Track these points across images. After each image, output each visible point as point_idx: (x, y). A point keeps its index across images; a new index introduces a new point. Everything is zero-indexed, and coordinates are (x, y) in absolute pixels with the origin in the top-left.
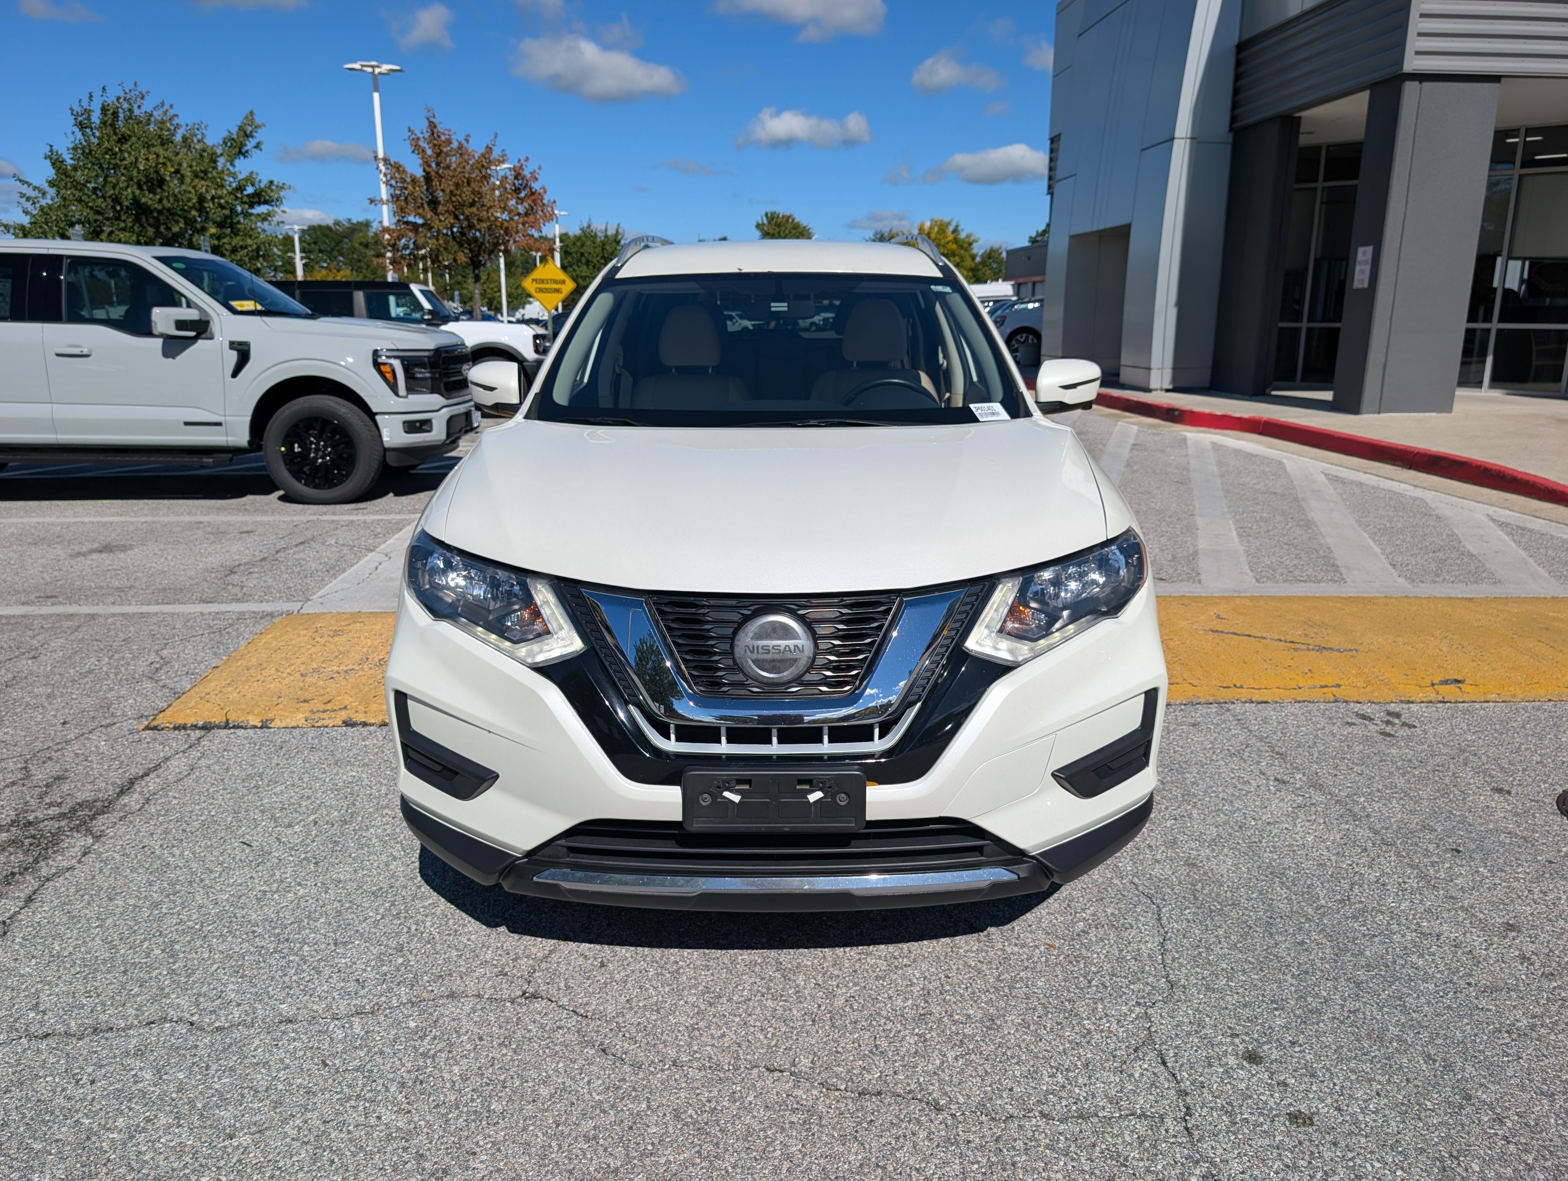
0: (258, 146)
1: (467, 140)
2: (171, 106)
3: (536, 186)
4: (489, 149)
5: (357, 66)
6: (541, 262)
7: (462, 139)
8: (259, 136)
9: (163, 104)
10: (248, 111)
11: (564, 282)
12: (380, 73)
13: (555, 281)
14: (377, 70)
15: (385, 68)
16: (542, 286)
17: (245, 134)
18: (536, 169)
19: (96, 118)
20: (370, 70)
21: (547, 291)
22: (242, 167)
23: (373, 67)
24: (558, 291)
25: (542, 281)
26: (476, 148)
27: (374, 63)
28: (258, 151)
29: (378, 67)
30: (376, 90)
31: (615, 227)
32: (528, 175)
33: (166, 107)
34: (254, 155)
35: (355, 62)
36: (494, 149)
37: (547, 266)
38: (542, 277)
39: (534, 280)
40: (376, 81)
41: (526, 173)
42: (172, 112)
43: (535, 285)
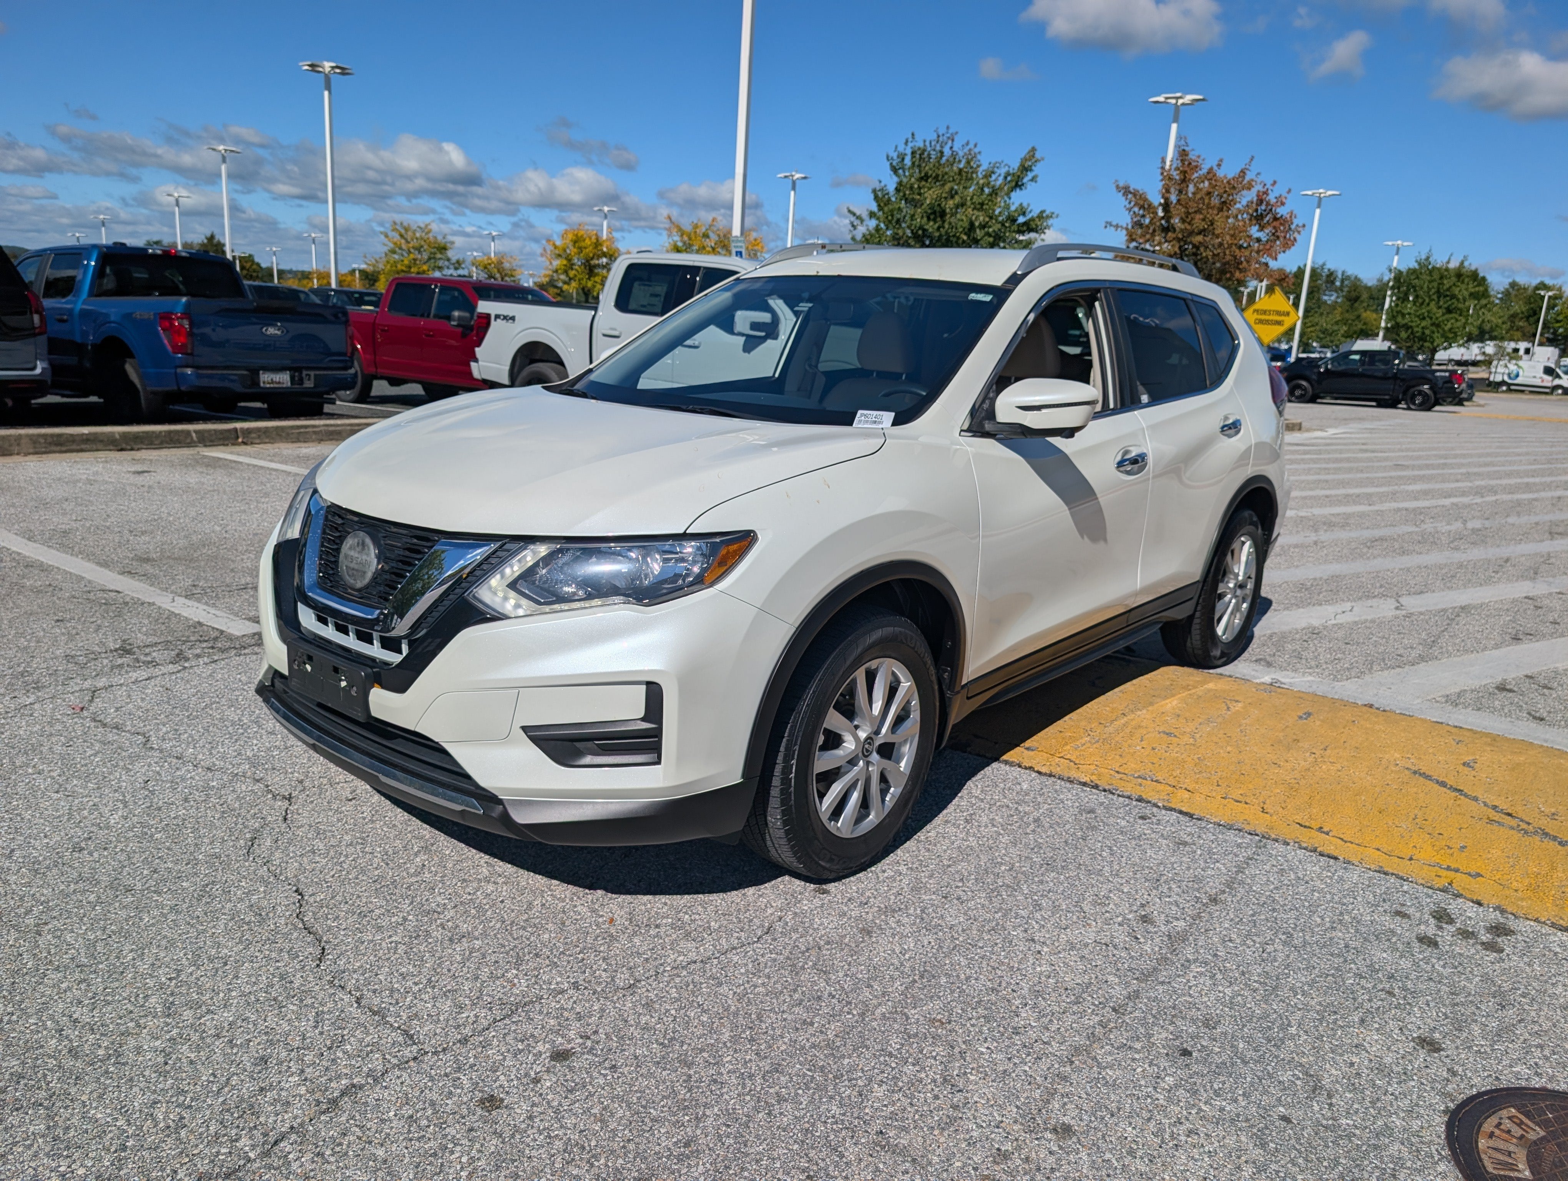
0: (1033, 179)
1: (1219, 165)
2: (975, 146)
3: (1282, 211)
4: (1243, 172)
5: (1161, 99)
6: (1266, 292)
7: (1214, 164)
8: (1037, 170)
9: (967, 144)
10: (1030, 148)
11: (1288, 314)
12: (1183, 104)
13: (1278, 313)
14: (1180, 101)
15: (1188, 98)
16: (1263, 317)
17: (1025, 169)
18: (1284, 194)
19: (908, 161)
20: (1174, 101)
21: (1267, 322)
22: (1017, 199)
23: (1177, 98)
24: (1279, 323)
25: (1264, 312)
26: (1228, 172)
27: (1178, 95)
28: (1033, 184)
29: (1180, 98)
30: (1175, 120)
31: (1461, 258)
32: (1273, 201)
33: (971, 146)
34: (1028, 187)
35: (1159, 95)
36: (1248, 172)
37: (1273, 296)
38: (1265, 308)
39: (1256, 311)
40: (1177, 113)
41: (1272, 198)
42: (977, 150)
43: (1256, 316)
